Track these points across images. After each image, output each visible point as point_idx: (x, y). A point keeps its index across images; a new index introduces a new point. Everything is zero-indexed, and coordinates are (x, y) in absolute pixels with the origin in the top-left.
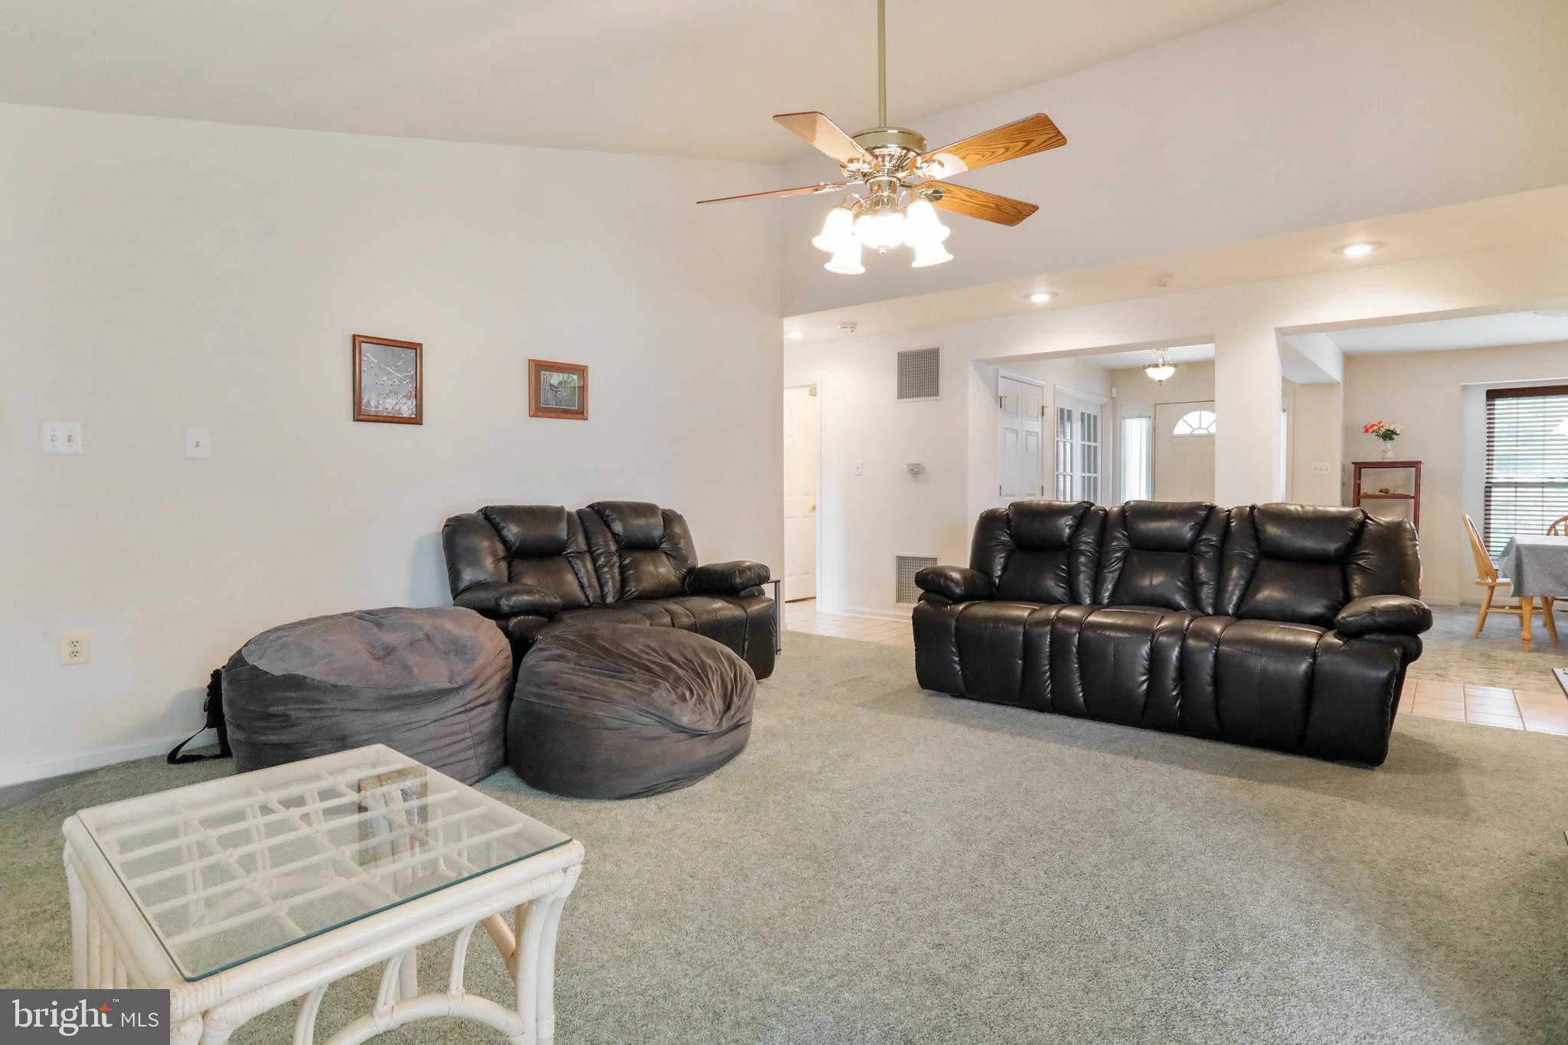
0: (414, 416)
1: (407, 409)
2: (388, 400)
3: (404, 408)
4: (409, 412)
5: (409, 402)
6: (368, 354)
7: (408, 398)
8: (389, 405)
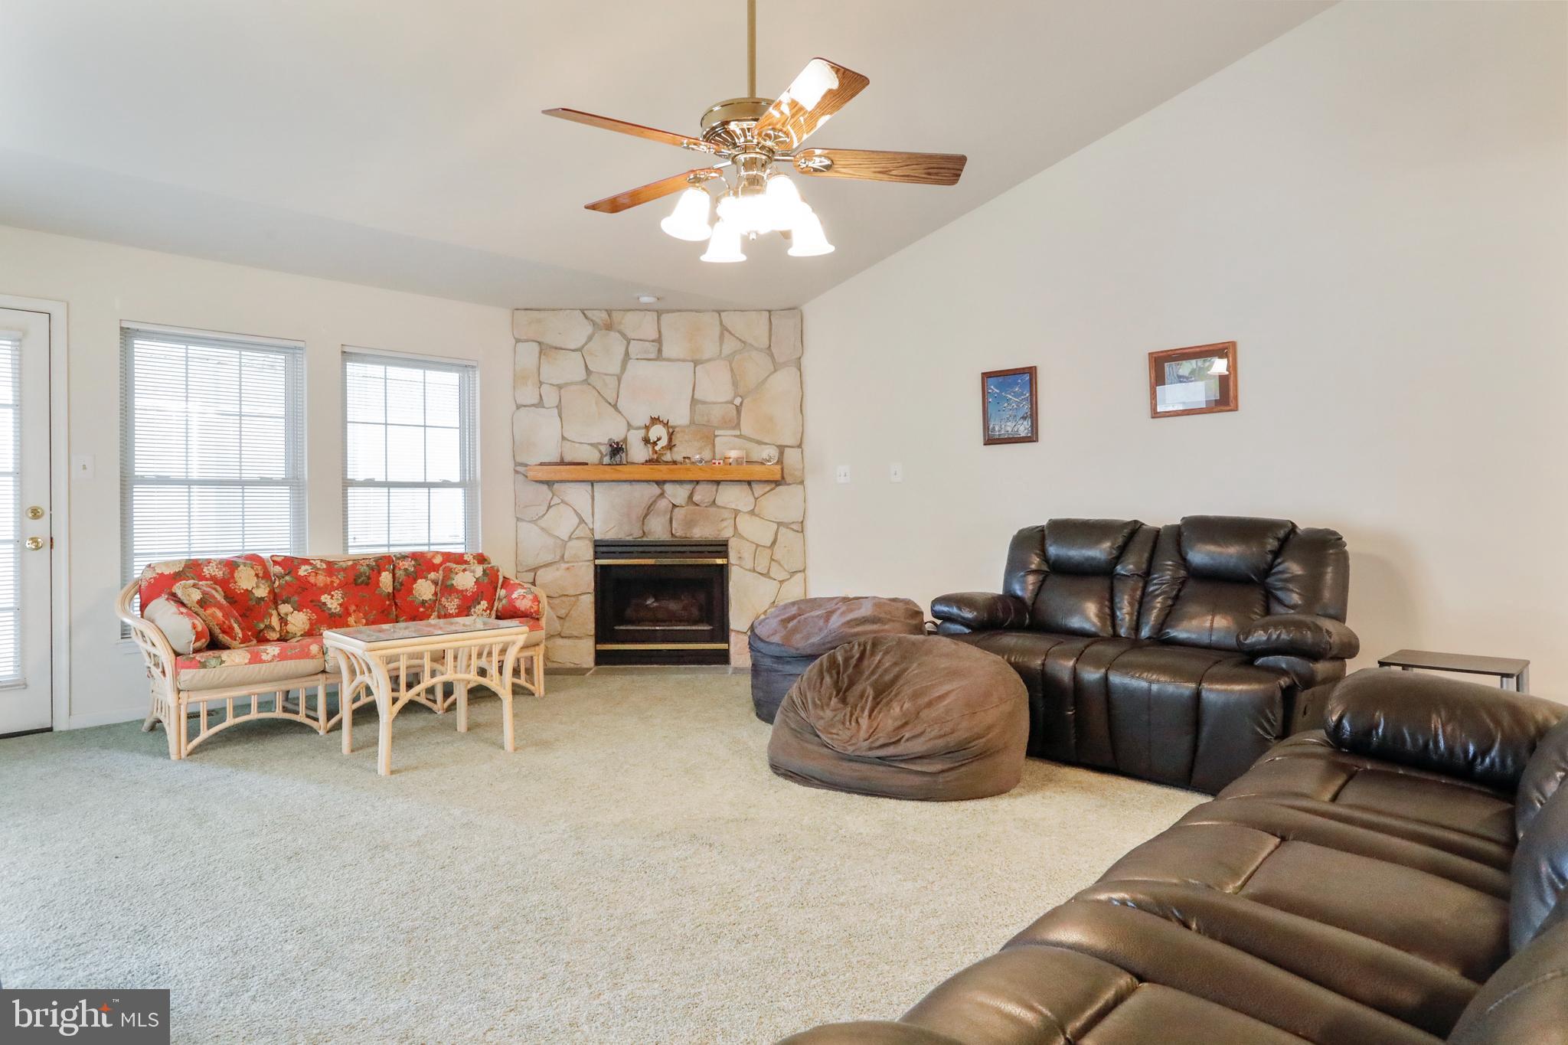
0: (1029, 435)
1: (1023, 429)
2: (1008, 424)
3: (1022, 428)
4: (1026, 431)
5: (1025, 423)
6: (992, 387)
7: (1024, 418)
8: (1009, 428)
